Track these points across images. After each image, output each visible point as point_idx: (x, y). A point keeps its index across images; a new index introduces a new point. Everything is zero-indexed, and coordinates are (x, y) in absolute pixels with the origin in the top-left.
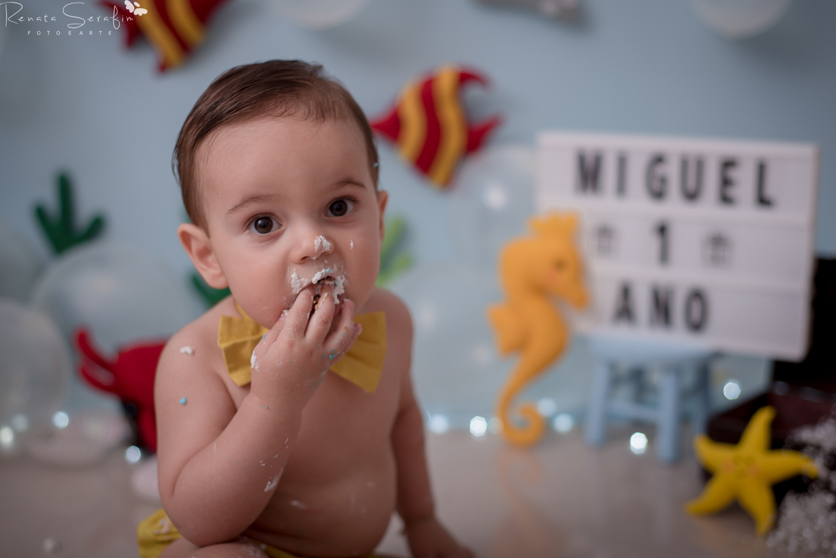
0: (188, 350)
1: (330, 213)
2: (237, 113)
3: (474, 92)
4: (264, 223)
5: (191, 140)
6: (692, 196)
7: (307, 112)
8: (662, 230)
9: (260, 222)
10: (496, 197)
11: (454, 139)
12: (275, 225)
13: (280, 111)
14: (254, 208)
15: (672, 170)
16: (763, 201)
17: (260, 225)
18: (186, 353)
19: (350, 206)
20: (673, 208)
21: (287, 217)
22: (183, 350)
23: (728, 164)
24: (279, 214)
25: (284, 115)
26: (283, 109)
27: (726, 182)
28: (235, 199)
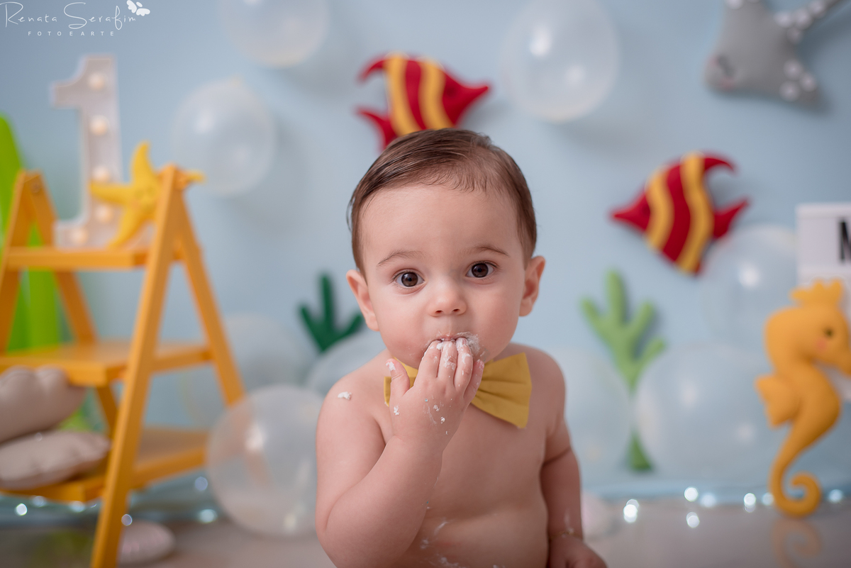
0: (346, 395)
1: (471, 273)
2: (395, 178)
3: (719, 176)
4: (411, 278)
7: (458, 182)
9: (406, 276)
10: (749, 276)
11: (702, 224)
12: (419, 280)
13: (433, 180)
14: (399, 263)
17: (407, 279)
18: (344, 398)
19: (490, 269)
21: (428, 274)
22: (340, 396)
24: (421, 269)
25: (436, 183)
26: (436, 178)
28: (384, 254)
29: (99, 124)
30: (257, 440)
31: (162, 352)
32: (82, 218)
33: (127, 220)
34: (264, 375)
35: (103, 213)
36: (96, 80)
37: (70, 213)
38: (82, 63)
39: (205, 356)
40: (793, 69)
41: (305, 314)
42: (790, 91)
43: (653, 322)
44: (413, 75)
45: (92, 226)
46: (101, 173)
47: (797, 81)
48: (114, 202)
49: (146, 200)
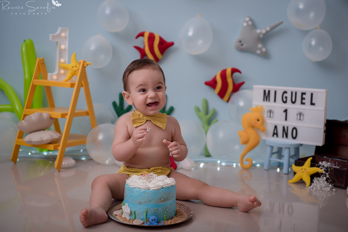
1: (156, 89)
3: (236, 74)
4: (144, 90)
5: (127, 74)
6: (293, 103)
7: (152, 68)
8: (286, 111)
10: (241, 104)
11: (230, 88)
14: (141, 87)
15: (289, 95)
16: (312, 104)
20: (289, 105)
21: (148, 90)
23: (303, 94)
24: (146, 89)
27: (302, 99)
29: (63, 47)
30: (101, 137)
31: (76, 111)
32: (56, 72)
33: (69, 74)
34: (102, 121)
35: (62, 71)
36: (63, 35)
37: (53, 71)
38: (60, 29)
39: (87, 114)
40: (260, 46)
41: (114, 104)
42: (258, 52)
43: (215, 114)
44: (151, 38)
45: (59, 75)
46: (62, 60)
47: (261, 49)
48: (65, 69)
49: (75, 69)
